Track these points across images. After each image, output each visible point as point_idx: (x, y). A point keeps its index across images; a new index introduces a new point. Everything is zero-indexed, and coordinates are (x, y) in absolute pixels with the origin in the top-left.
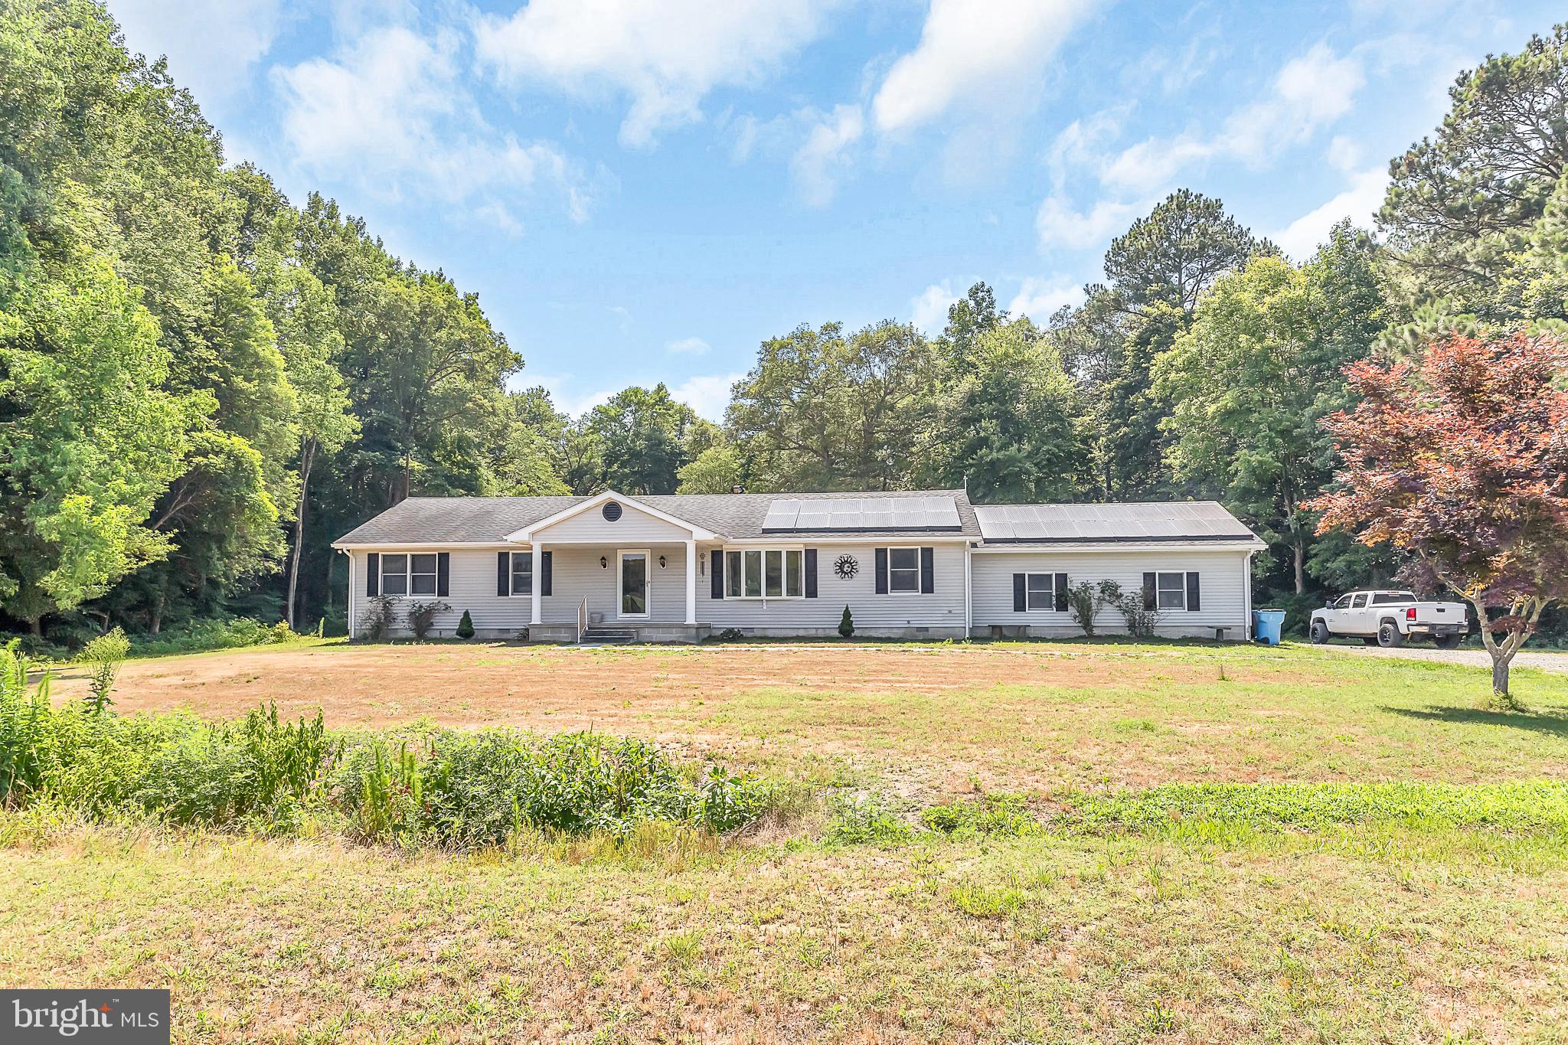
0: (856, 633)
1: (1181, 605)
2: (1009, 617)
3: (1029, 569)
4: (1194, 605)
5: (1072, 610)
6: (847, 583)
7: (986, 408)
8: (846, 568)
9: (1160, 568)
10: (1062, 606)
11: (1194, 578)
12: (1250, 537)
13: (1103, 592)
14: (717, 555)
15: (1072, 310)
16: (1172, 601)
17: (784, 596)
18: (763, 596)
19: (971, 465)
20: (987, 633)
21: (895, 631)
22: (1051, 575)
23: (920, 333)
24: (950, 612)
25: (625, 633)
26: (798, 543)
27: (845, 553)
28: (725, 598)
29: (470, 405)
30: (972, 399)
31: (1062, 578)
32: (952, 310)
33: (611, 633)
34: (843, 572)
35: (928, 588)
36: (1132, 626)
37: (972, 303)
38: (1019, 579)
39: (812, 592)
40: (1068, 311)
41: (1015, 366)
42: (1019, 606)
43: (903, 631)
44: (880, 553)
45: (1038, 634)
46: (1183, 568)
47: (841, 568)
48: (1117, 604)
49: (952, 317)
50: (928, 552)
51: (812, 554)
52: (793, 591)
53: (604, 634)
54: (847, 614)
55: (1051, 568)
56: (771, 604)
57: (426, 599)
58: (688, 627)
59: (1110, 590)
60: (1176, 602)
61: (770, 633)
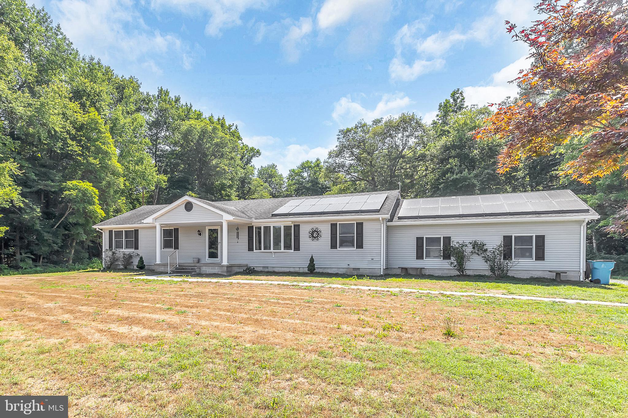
0: (317, 270)
1: (531, 256)
2: (413, 263)
3: (427, 234)
4: (540, 256)
5: (453, 259)
6: (315, 243)
7: (453, 153)
8: (315, 234)
9: (515, 233)
10: (446, 256)
11: (541, 240)
12: (587, 211)
13: (474, 248)
14: (250, 228)
15: (512, 99)
16: (524, 254)
17: (282, 250)
18: (272, 250)
19: (443, 183)
20: (399, 272)
21: (341, 270)
22: (440, 238)
23: (418, 117)
24: (372, 259)
25: (192, 269)
26: (289, 221)
27: (315, 226)
28: (255, 251)
29: (218, 169)
30: (446, 148)
31: (447, 240)
32: (440, 106)
33: (186, 269)
34: (313, 237)
35: (360, 245)
36: (492, 269)
37: (452, 101)
38: (419, 240)
39: (297, 248)
40: (509, 100)
41: (471, 130)
42: (420, 256)
43: (346, 270)
44: (334, 226)
45: (431, 273)
46: (532, 232)
47: (312, 234)
48: (483, 255)
49: (440, 109)
50: (360, 225)
51: (297, 227)
52: (288, 247)
53: (183, 269)
54: (312, 260)
55: (440, 234)
56: (277, 255)
57: (128, 251)
58: (223, 266)
59: (479, 248)
60: (528, 254)
61: (276, 270)
